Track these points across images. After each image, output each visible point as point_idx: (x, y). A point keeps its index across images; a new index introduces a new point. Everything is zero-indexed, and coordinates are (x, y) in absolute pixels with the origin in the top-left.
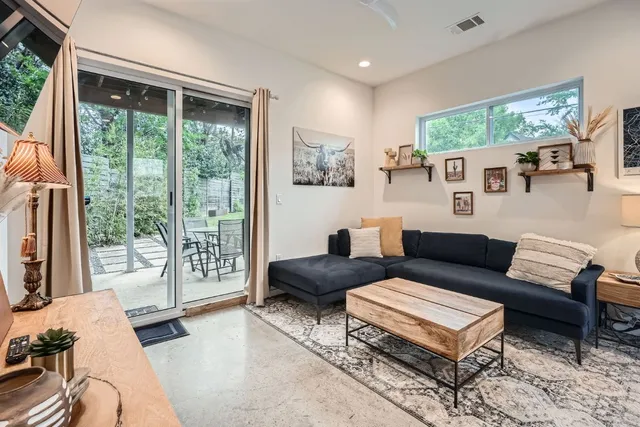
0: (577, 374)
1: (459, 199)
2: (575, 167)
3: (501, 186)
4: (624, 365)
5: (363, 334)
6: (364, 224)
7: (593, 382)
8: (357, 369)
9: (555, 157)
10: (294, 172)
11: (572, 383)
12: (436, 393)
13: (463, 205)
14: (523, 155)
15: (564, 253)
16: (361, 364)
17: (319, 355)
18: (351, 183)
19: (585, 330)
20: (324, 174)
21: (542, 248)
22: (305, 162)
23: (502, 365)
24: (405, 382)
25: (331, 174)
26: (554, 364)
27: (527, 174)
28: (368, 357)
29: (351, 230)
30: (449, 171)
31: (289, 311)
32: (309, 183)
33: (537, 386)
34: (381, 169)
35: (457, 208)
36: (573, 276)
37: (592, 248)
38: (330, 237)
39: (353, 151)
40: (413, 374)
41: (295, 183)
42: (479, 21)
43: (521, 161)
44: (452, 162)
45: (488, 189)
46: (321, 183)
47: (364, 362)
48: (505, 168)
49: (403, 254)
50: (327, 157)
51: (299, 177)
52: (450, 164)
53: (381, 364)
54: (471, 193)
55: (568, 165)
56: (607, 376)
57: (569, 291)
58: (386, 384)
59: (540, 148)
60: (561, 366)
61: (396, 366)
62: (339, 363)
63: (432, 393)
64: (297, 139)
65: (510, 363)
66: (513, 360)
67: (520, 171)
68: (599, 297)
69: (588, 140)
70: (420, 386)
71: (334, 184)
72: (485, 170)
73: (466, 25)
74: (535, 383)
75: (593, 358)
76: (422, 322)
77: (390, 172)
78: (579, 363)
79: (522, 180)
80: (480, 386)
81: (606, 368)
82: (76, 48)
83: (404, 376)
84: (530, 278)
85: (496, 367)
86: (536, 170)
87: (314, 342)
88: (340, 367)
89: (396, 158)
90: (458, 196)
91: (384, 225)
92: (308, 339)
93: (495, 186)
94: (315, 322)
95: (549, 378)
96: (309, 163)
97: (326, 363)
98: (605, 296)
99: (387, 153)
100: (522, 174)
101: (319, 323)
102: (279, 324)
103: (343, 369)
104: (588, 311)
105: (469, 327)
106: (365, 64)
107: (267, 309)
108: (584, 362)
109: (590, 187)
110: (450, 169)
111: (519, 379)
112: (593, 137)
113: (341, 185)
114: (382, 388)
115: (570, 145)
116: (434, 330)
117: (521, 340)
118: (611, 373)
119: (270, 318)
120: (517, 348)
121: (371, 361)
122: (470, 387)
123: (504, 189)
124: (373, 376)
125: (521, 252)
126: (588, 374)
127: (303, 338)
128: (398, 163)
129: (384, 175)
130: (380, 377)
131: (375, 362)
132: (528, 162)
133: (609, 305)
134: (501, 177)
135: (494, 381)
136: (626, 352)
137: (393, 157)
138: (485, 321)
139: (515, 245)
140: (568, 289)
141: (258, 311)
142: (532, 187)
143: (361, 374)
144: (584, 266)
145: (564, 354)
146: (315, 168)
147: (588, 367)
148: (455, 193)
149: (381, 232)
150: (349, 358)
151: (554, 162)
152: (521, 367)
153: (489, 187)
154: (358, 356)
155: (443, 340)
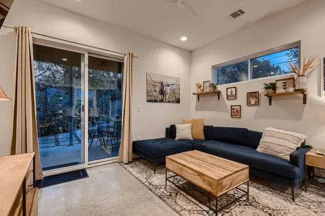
0: (290, 206)
1: (233, 109)
2: (295, 91)
3: (256, 102)
4: (320, 203)
5: (176, 179)
6: (184, 122)
7: (299, 211)
8: (168, 198)
9: (285, 86)
10: (148, 95)
11: (287, 212)
12: (208, 213)
13: (236, 113)
14: (267, 85)
15: (288, 138)
16: (171, 195)
17: (150, 190)
18: (178, 101)
19: (297, 181)
20: (164, 97)
21: (275, 135)
22: (153, 90)
23: (248, 199)
24: (192, 207)
25: (167, 96)
26: (279, 200)
27: (269, 95)
28: (175, 192)
29: (177, 125)
30: (228, 94)
31: (142, 167)
32: (156, 101)
33: (266, 212)
34: (194, 94)
35: (233, 114)
36: (292, 151)
37: (304, 136)
38: (167, 128)
39: (179, 84)
40: (197, 202)
41: (148, 101)
42: (242, 12)
43: (266, 88)
44: (230, 89)
45: (249, 104)
46: (162, 101)
47: (173, 194)
48: (258, 92)
49: (204, 138)
50: (165, 87)
51: (150, 98)
52: (229, 90)
53: (182, 196)
54: (240, 106)
55: (291, 90)
56: (308, 208)
57: (289, 159)
58: (181, 207)
59: (277, 81)
60: (283, 201)
61: (189, 197)
62: (159, 194)
63: (205, 213)
64: (149, 78)
65: (253, 198)
66: (255, 197)
67: (266, 94)
68: (307, 163)
69: (303, 75)
70: (200, 209)
71: (169, 102)
72: (247, 93)
73: (235, 15)
74: (265, 210)
75: (303, 198)
76: (200, 174)
77: (199, 96)
78: (293, 200)
79: (267, 99)
80: (233, 211)
81: (308, 204)
82: (32, 33)
83: (192, 203)
84: (269, 152)
85: (244, 201)
86: (274, 93)
87: (149, 183)
88: (160, 197)
89: (202, 88)
90: (233, 107)
91: (194, 123)
92: (146, 182)
93: (253, 102)
94: (153, 172)
95: (274, 208)
96: (155, 91)
97: (153, 194)
98: (310, 163)
99: (197, 85)
100: (266, 95)
101: (155, 173)
102: (134, 173)
103: (161, 198)
104: (298, 170)
105: (225, 177)
106: (184, 39)
107: (130, 165)
108: (296, 200)
109: (305, 102)
110: (229, 93)
111: (256, 207)
112: (306, 73)
113: (173, 102)
114: (178, 209)
115: (294, 78)
116: (206, 178)
117: (262, 186)
118: (311, 207)
119: (131, 170)
120: (259, 190)
121: (177, 194)
122: (227, 211)
123: (257, 104)
124: (175, 202)
125: (265, 138)
126: (297, 207)
127: (144, 181)
128: (203, 90)
129: (195, 97)
130: (179, 203)
131: (178, 195)
132: (270, 88)
133: (315, 168)
134: (256, 97)
135: (242, 208)
136: (323, 195)
137: (200, 87)
138: (236, 175)
139: (262, 134)
140: (288, 158)
141: (126, 166)
142: (273, 102)
143: (169, 201)
144: (299, 146)
145: (286, 195)
146: (159, 93)
147: (298, 203)
148: (232, 106)
149: (192, 126)
150: (165, 192)
151: (284, 88)
152: (259, 201)
153: (250, 103)
154: (170, 191)
155: (210, 184)
